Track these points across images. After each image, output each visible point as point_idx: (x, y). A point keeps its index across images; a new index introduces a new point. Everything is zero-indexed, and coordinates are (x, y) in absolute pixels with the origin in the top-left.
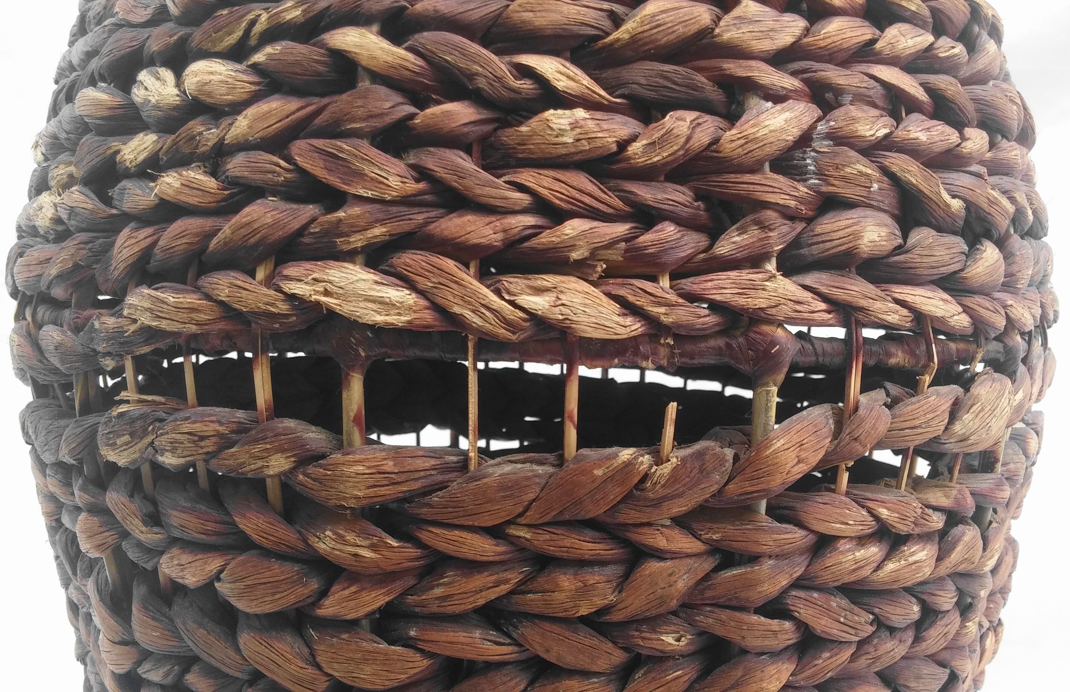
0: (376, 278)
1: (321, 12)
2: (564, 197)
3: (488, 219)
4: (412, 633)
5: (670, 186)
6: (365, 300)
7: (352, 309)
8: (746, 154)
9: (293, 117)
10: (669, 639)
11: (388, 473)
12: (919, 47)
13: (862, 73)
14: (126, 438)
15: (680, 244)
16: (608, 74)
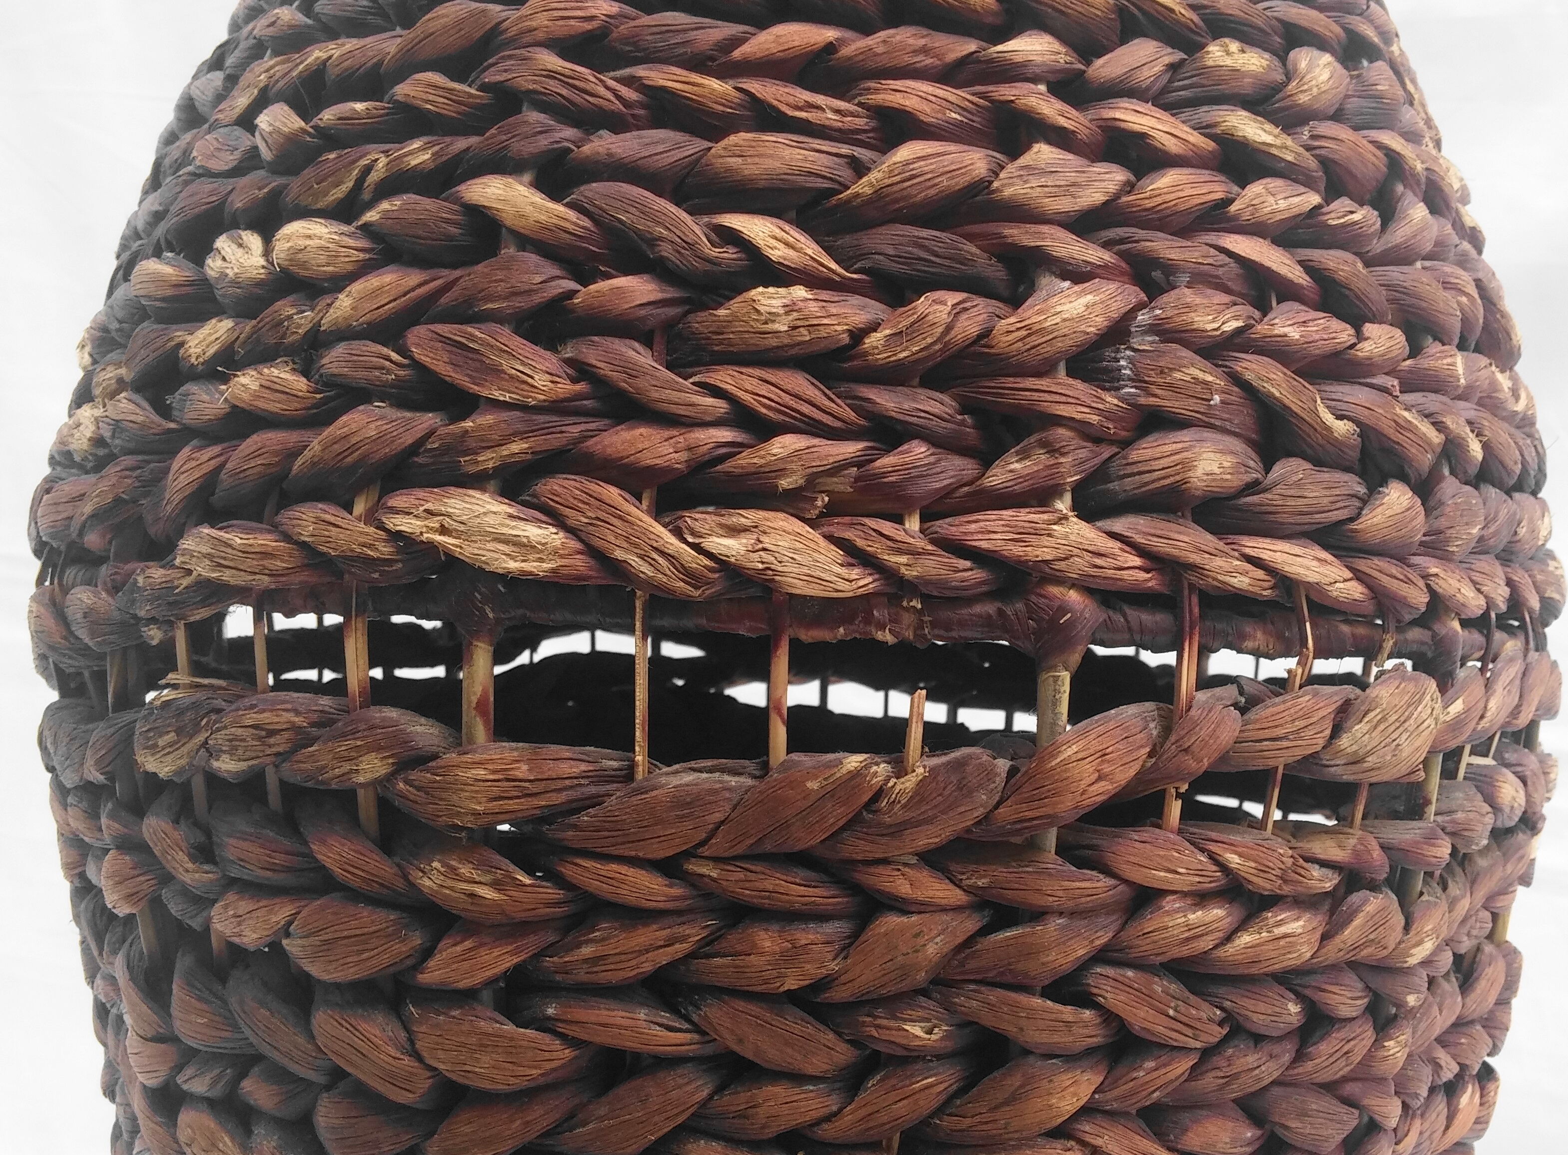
0: (510, 510)
1: (457, 155)
2: (773, 404)
3: (667, 433)
4: (550, 1011)
5: (923, 393)
6: (494, 540)
7: (476, 551)
8: (1029, 350)
9: (412, 295)
10: (917, 1030)
11: (520, 781)
12: (1296, 211)
13: (1207, 244)
14: (172, 736)
15: (934, 471)
16: (846, 240)
